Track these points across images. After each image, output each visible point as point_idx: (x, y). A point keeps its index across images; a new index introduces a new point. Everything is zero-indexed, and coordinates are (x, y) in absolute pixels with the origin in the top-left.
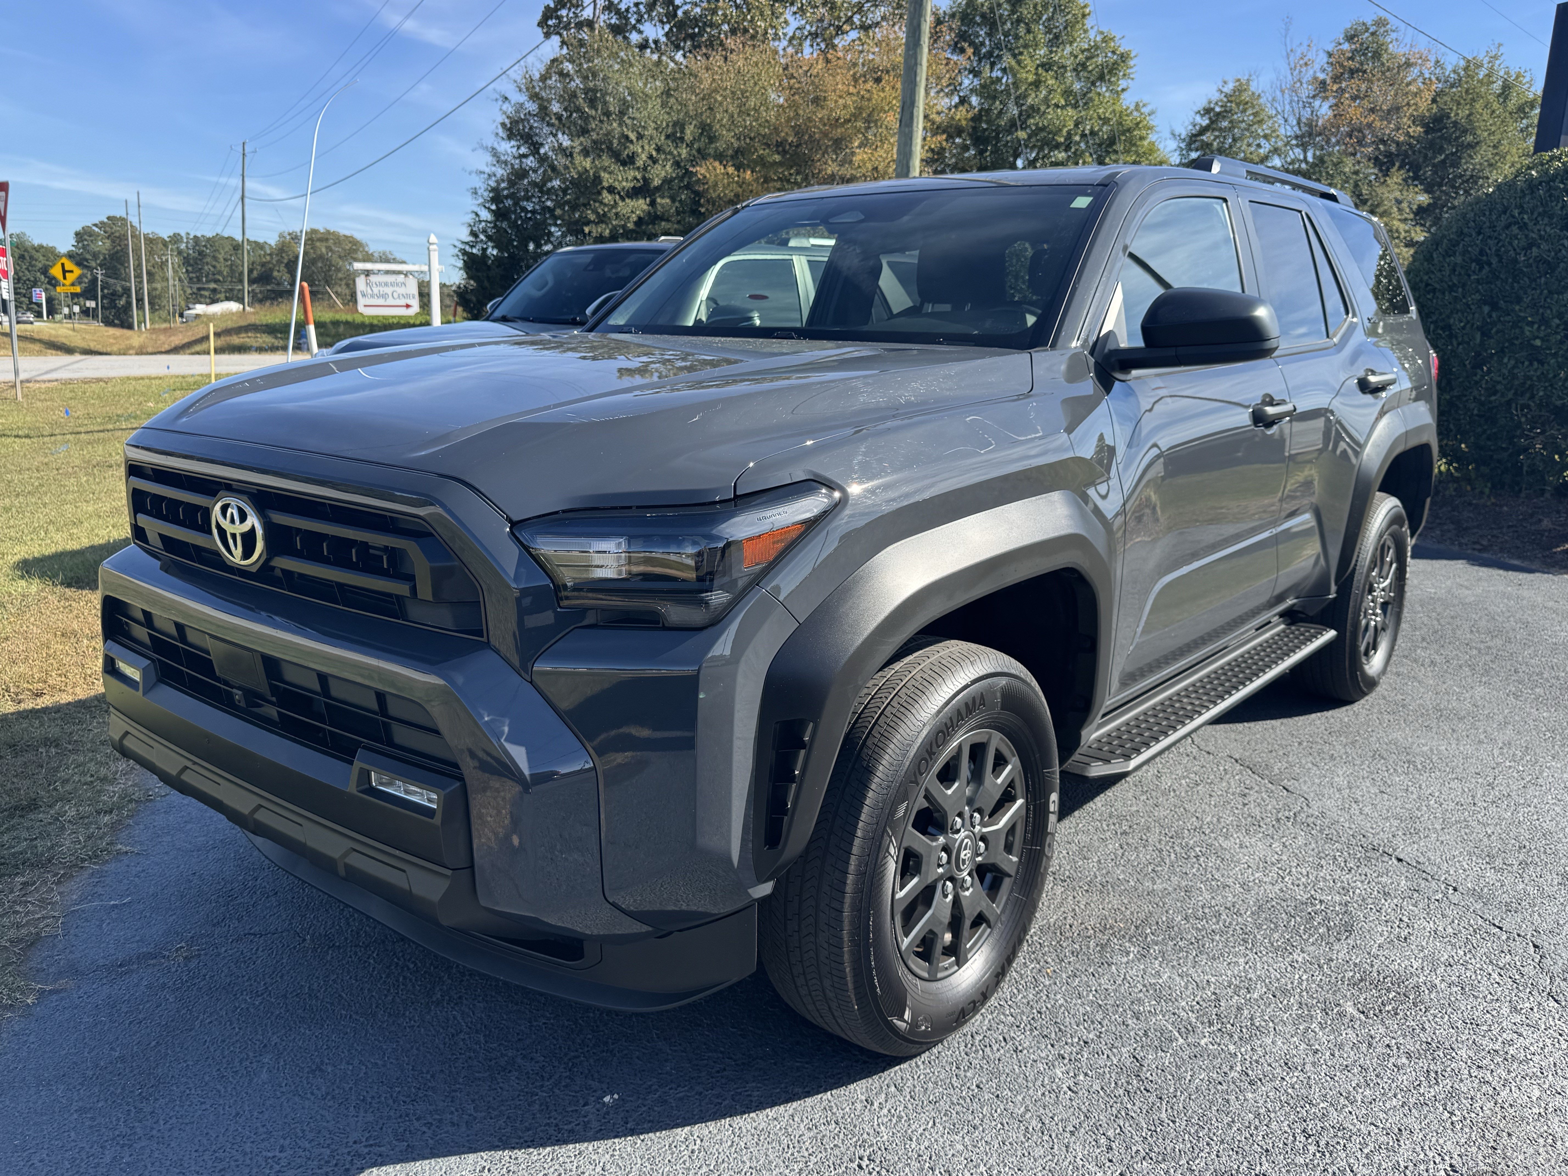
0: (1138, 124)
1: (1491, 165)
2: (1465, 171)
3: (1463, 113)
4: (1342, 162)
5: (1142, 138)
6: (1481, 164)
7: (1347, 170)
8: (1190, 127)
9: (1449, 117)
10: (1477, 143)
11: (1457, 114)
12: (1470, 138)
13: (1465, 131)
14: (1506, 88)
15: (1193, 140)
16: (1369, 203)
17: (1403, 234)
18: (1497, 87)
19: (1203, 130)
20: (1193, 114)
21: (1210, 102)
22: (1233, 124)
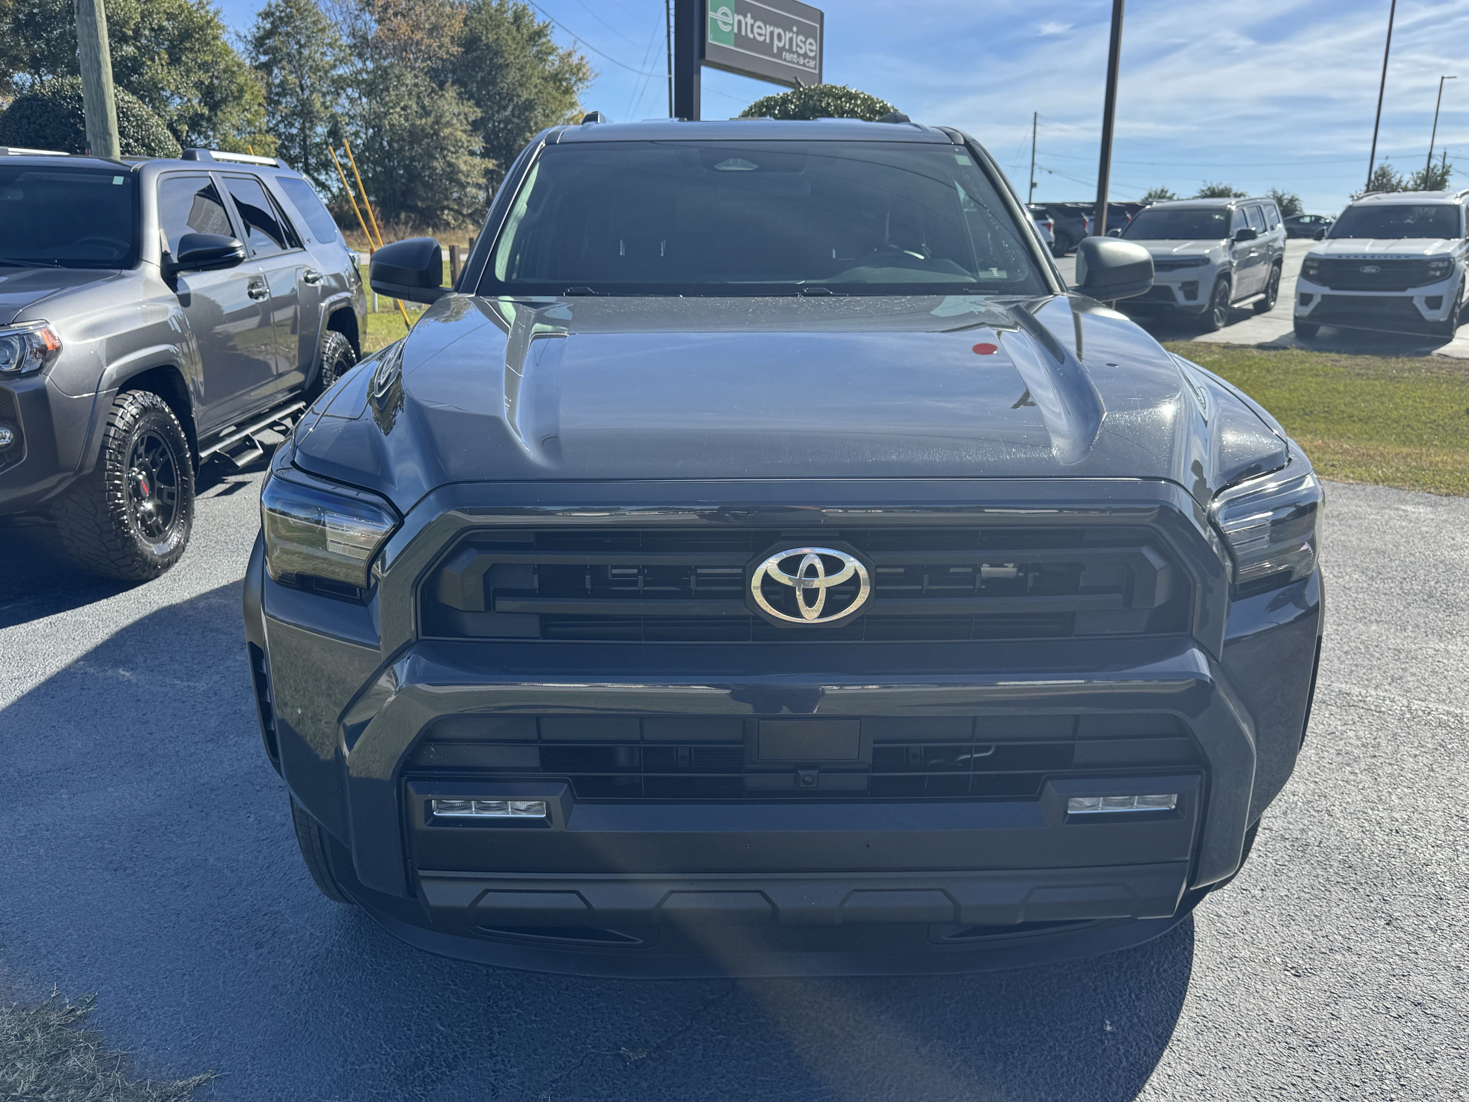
0: (209, 22)
1: (521, 85)
2: (502, 89)
3: (492, 37)
4: (403, 75)
5: (215, 38)
6: (513, 84)
7: (408, 82)
8: (255, 30)
9: (481, 40)
10: (507, 65)
11: (487, 38)
12: (501, 61)
13: (496, 54)
14: (518, 18)
15: (259, 43)
16: (433, 115)
17: (466, 144)
18: (510, 15)
19: (270, 34)
20: (256, 17)
21: (270, 6)
22: (298, 30)
